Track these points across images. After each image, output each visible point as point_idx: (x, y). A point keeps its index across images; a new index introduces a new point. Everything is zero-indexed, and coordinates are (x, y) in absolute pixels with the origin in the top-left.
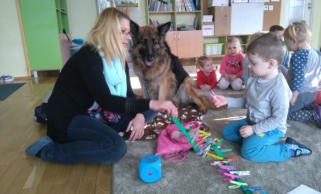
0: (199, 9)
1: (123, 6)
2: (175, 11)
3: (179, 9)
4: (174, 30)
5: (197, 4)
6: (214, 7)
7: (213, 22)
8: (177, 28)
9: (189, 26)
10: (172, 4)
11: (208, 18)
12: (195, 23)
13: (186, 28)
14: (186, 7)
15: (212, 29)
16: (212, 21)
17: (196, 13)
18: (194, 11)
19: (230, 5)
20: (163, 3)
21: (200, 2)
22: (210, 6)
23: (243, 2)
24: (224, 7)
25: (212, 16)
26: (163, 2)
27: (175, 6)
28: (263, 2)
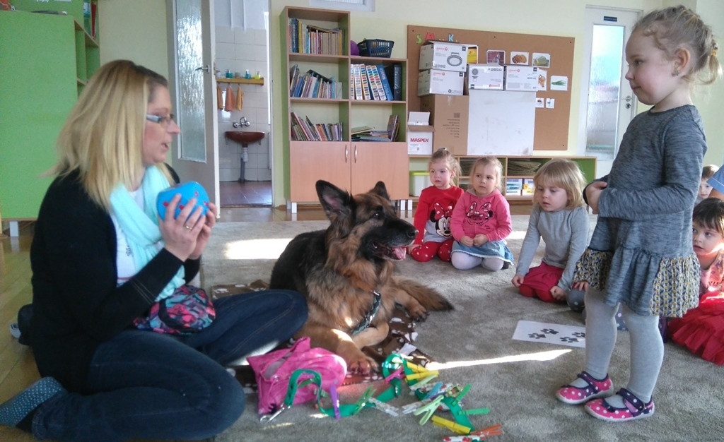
0: (401, 97)
1: (229, 83)
2: (348, 98)
3: (357, 95)
4: (346, 139)
5: (396, 86)
6: (432, 95)
7: (430, 126)
8: (352, 136)
9: (379, 132)
10: (341, 83)
11: (418, 118)
12: (390, 126)
13: (371, 135)
14: (373, 91)
15: (427, 140)
16: (428, 124)
17: (394, 105)
18: (389, 101)
19: (465, 93)
20: (323, 81)
21: (403, 84)
22: (423, 94)
23: (492, 88)
24: (454, 97)
25: (428, 114)
26: (322, 79)
27: (350, 89)
28: (534, 90)
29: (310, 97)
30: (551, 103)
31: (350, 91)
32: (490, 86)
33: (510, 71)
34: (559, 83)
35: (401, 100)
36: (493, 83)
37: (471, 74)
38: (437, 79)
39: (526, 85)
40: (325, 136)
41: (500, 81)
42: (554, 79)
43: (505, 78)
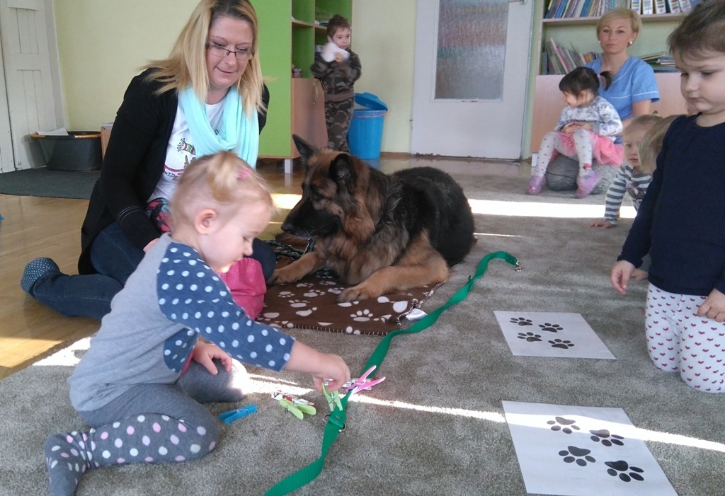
29: (577, 17)
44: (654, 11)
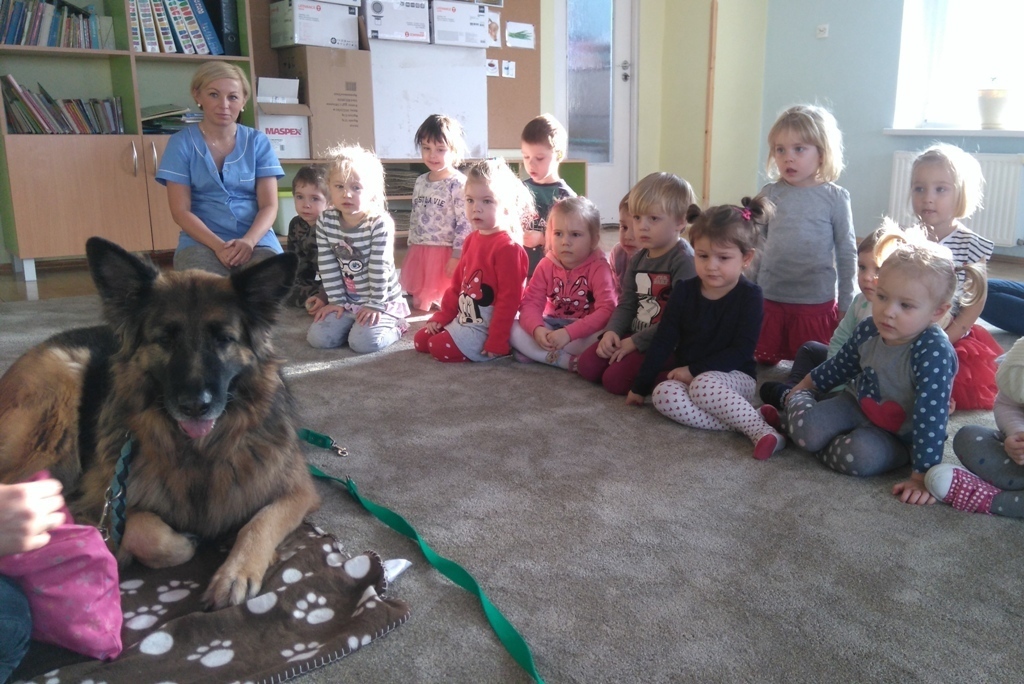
0: (238, 50)
2: (127, 49)
3: (146, 42)
4: (130, 131)
5: (227, 28)
6: (301, 48)
7: (304, 107)
8: (143, 122)
10: (110, 19)
11: (280, 91)
14: (179, 36)
15: (298, 132)
16: (296, 101)
19: (363, 45)
20: (70, 12)
21: (240, 24)
22: (281, 44)
23: (410, 38)
24: (342, 52)
25: (295, 83)
26: (66, 8)
27: (130, 32)
28: (482, 45)
29: (43, 44)
30: (510, 70)
31: (130, 36)
32: (407, 34)
33: (440, 9)
34: (521, 35)
35: (239, 54)
36: (412, 30)
37: (370, 12)
38: (308, 18)
39: (469, 36)
40: (85, 124)
41: (423, 27)
42: (513, 27)
43: (431, 22)
44: (161, 49)
